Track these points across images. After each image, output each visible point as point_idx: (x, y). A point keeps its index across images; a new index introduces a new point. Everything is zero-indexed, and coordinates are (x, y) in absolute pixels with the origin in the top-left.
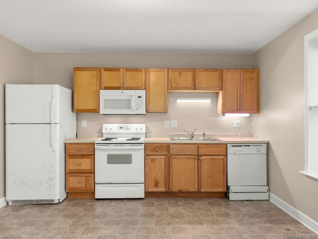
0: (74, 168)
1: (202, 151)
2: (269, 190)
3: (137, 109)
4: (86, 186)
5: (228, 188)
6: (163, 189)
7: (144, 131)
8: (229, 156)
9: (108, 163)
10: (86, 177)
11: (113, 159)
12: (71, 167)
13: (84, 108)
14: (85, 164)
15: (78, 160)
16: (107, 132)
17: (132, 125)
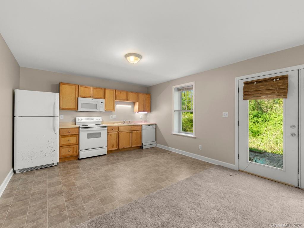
0: (65, 143)
1: (133, 129)
2: (156, 143)
3: (100, 109)
4: (73, 153)
5: (142, 144)
6: (116, 149)
7: (101, 120)
8: (143, 130)
9: (88, 138)
10: (73, 147)
11: (90, 136)
12: (63, 143)
13: (66, 107)
14: (73, 140)
15: (68, 138)
16: (79, 121)
17: (94, 117)
